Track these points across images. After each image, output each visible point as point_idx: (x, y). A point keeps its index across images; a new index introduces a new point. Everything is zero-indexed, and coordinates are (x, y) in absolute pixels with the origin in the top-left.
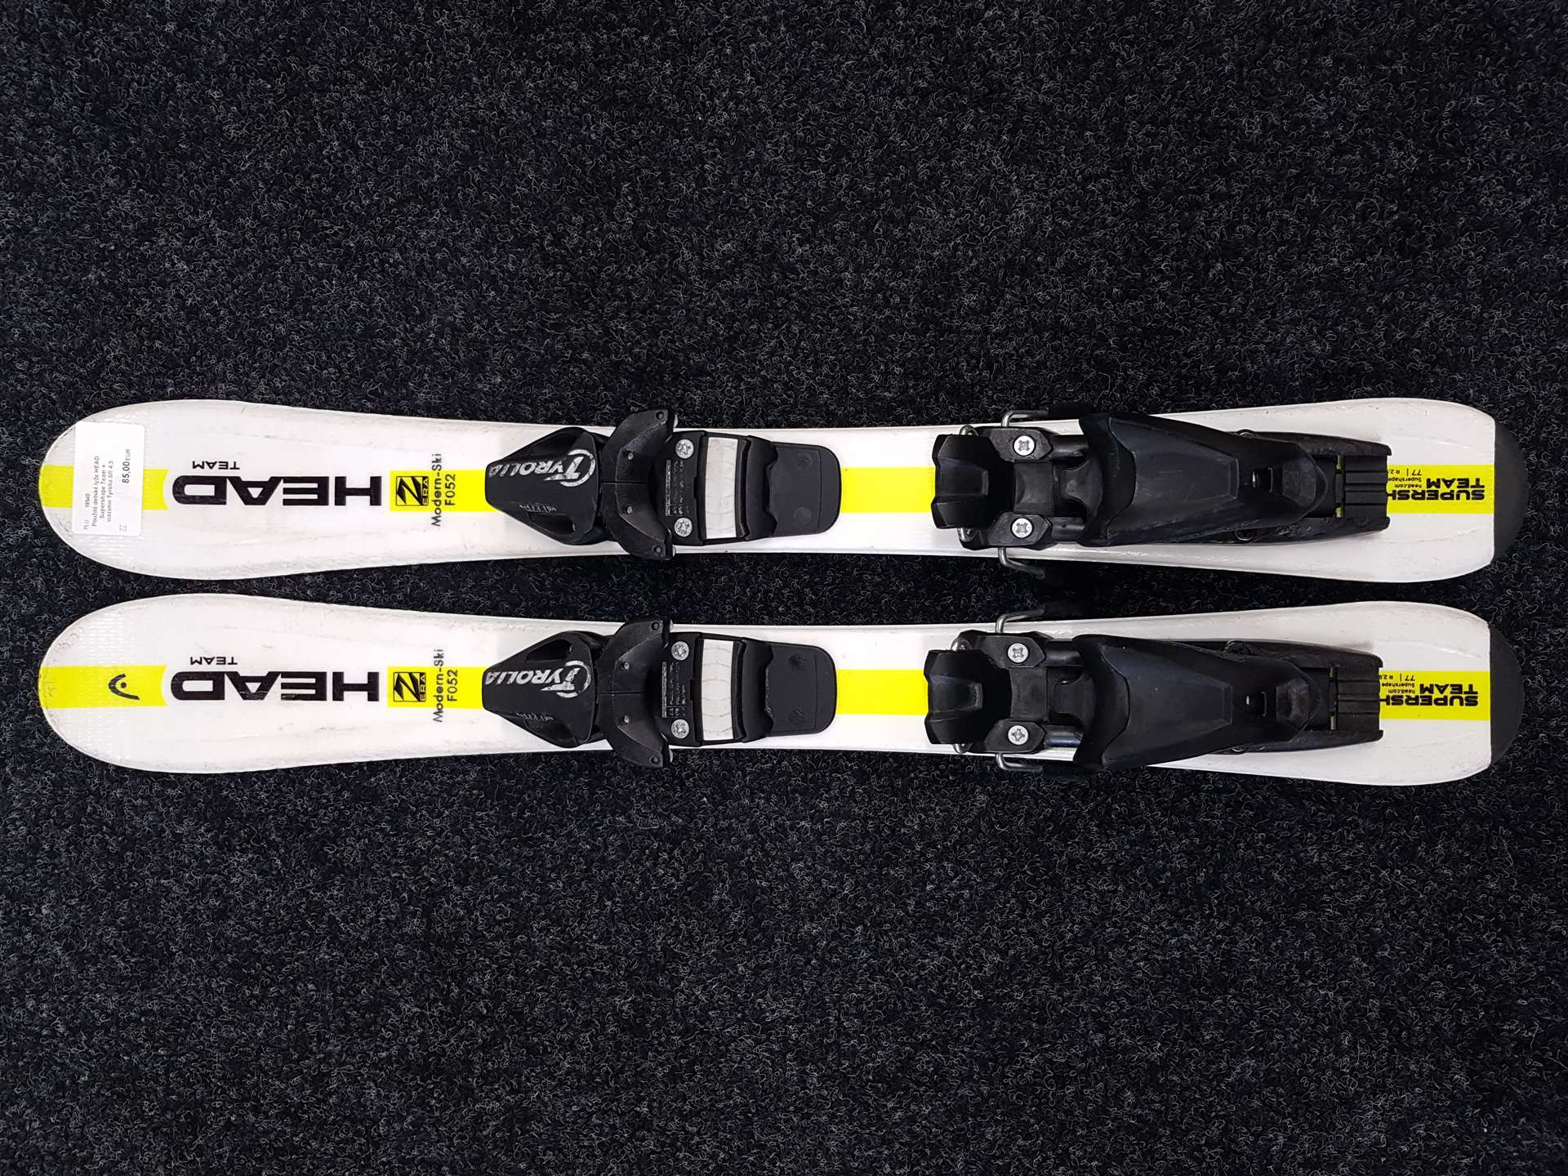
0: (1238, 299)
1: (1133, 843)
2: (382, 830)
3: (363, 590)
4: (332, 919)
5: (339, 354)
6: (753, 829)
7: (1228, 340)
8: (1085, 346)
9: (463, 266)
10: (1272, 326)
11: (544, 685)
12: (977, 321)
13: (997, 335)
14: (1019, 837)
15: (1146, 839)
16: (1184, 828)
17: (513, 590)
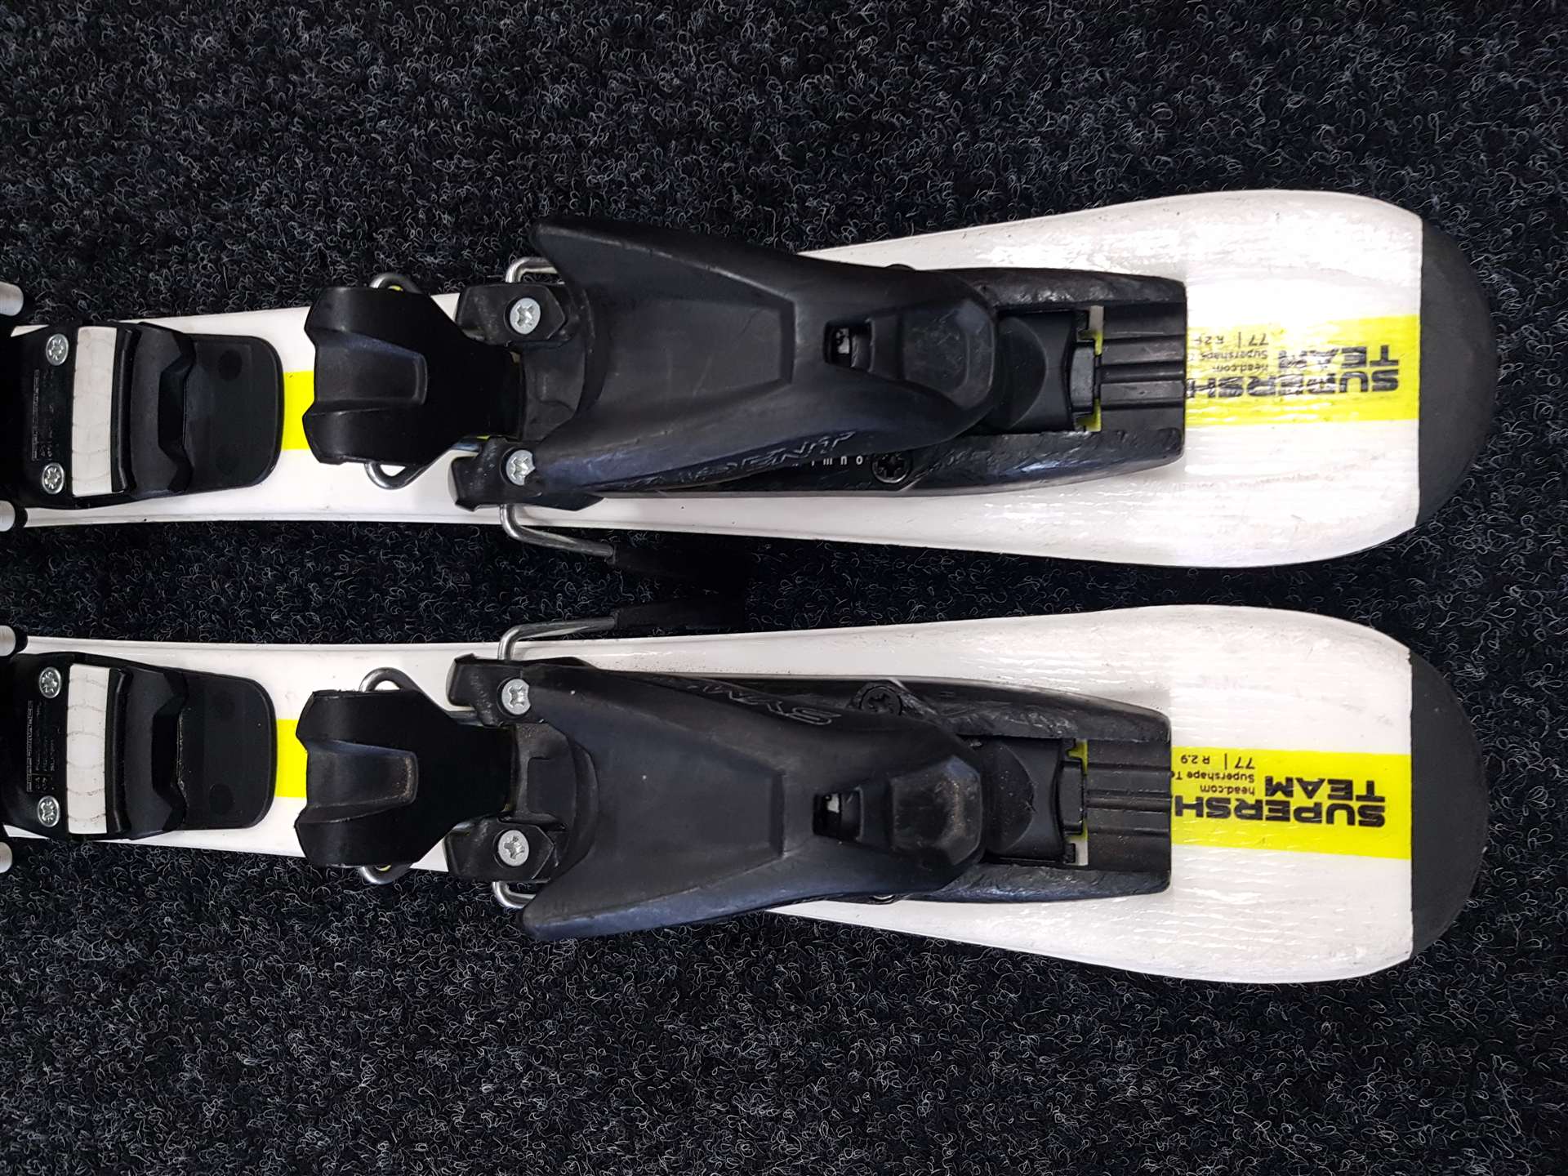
0: (995, 58)
1: (808, 1036)
6: (236, 972)
7: (975, 135)
8: (735, 160)
10: (1054, 102)
12: (565, 130)
13: (598, 151)
14: (626, 1012)
15: (829, 1030)
16: (894, 1016)
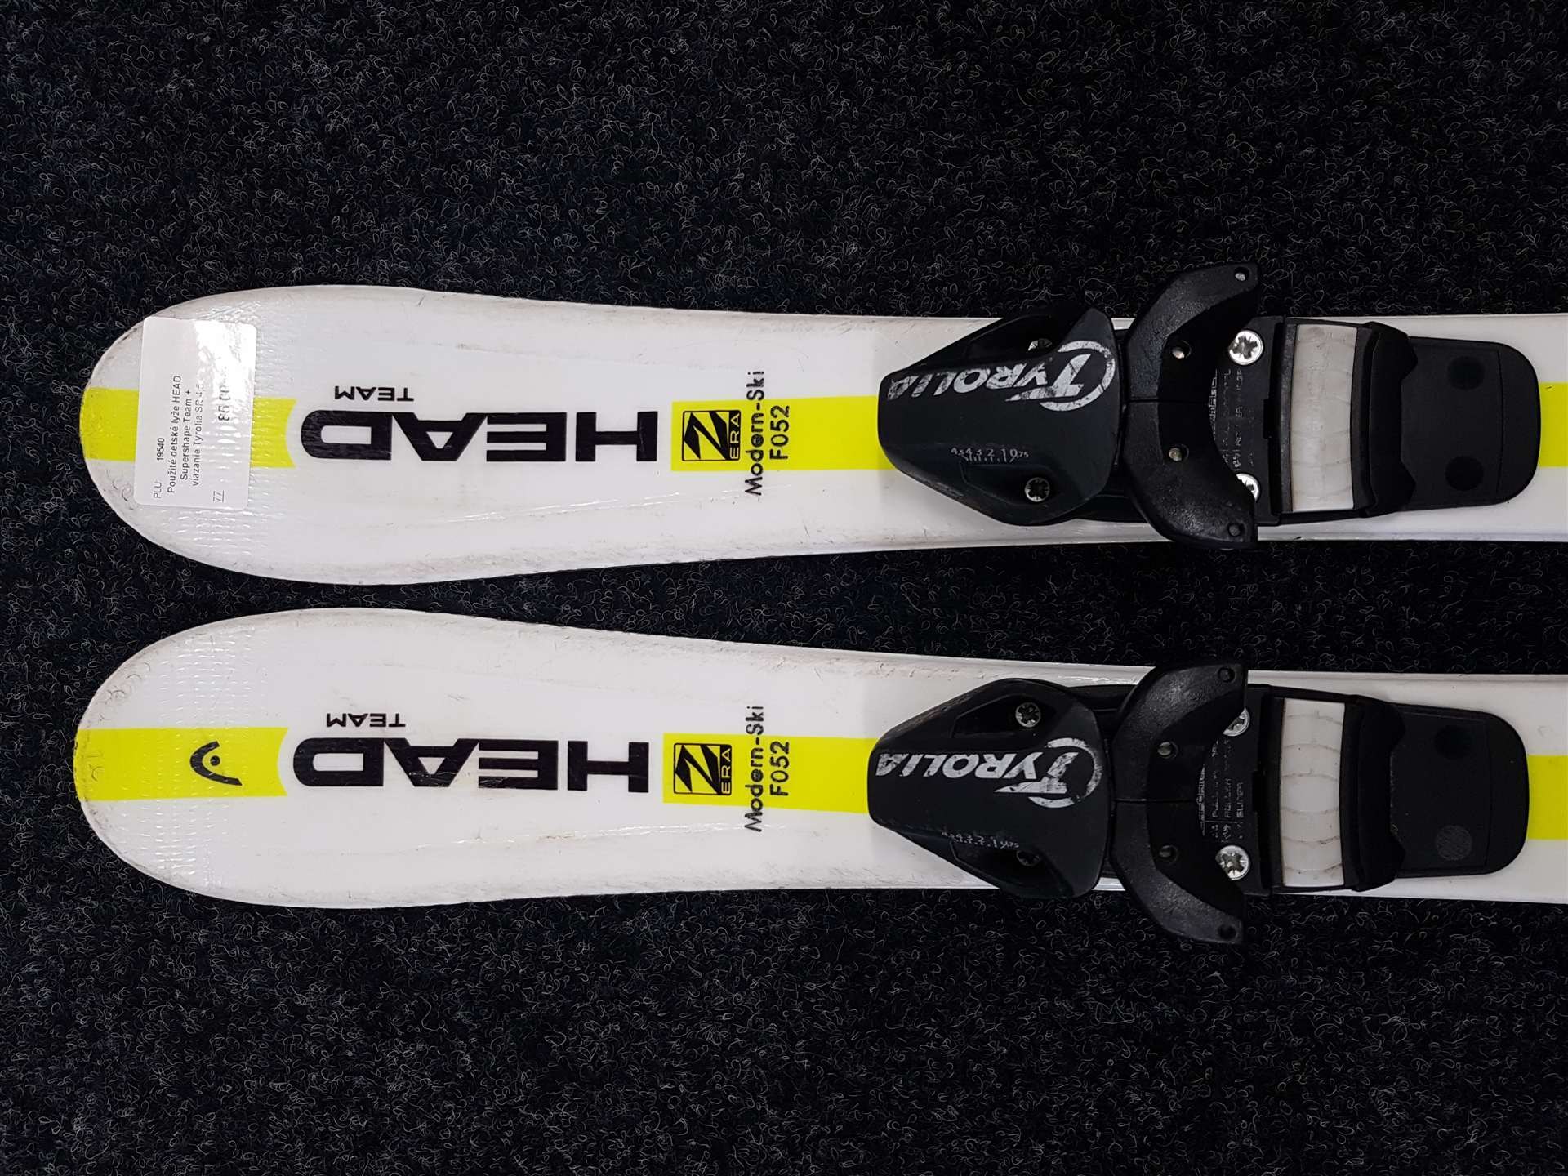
2: (644, 1009)
3: (616, 604)
4: (557, 1157)
5: (582, 210)
9: (796, 58)
11: (1002, 782)
17: (872, 606)
